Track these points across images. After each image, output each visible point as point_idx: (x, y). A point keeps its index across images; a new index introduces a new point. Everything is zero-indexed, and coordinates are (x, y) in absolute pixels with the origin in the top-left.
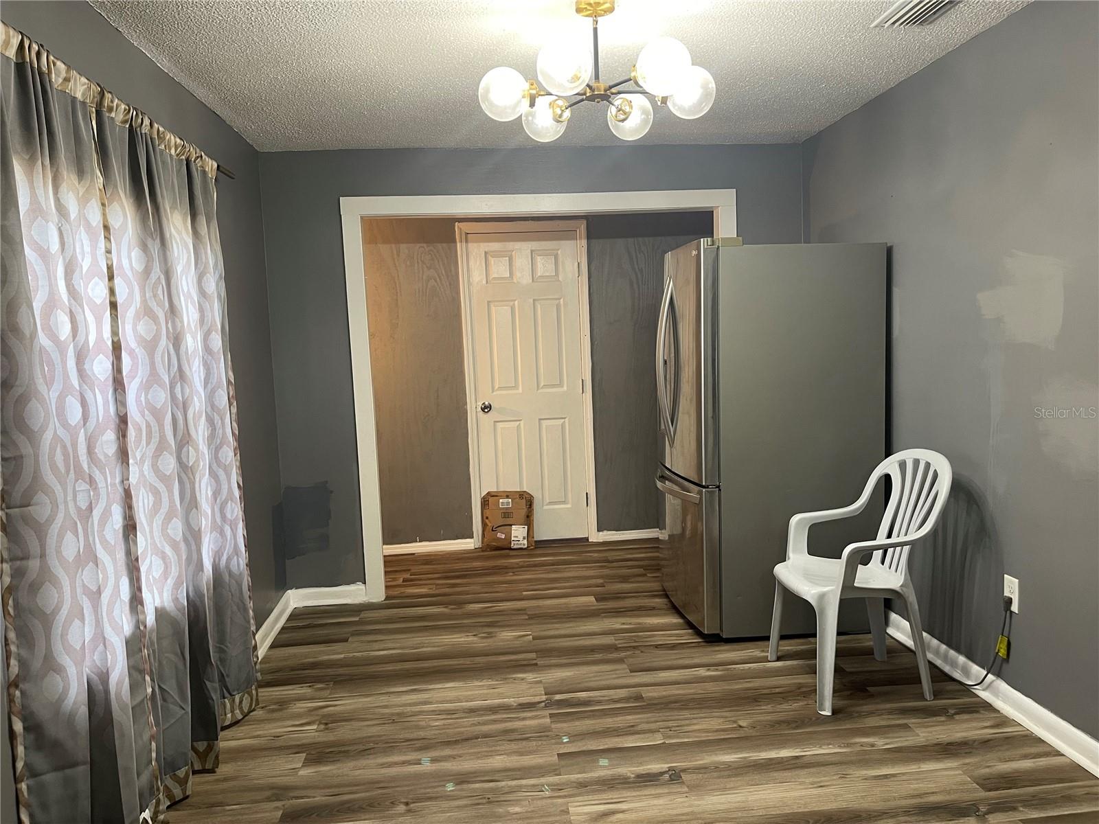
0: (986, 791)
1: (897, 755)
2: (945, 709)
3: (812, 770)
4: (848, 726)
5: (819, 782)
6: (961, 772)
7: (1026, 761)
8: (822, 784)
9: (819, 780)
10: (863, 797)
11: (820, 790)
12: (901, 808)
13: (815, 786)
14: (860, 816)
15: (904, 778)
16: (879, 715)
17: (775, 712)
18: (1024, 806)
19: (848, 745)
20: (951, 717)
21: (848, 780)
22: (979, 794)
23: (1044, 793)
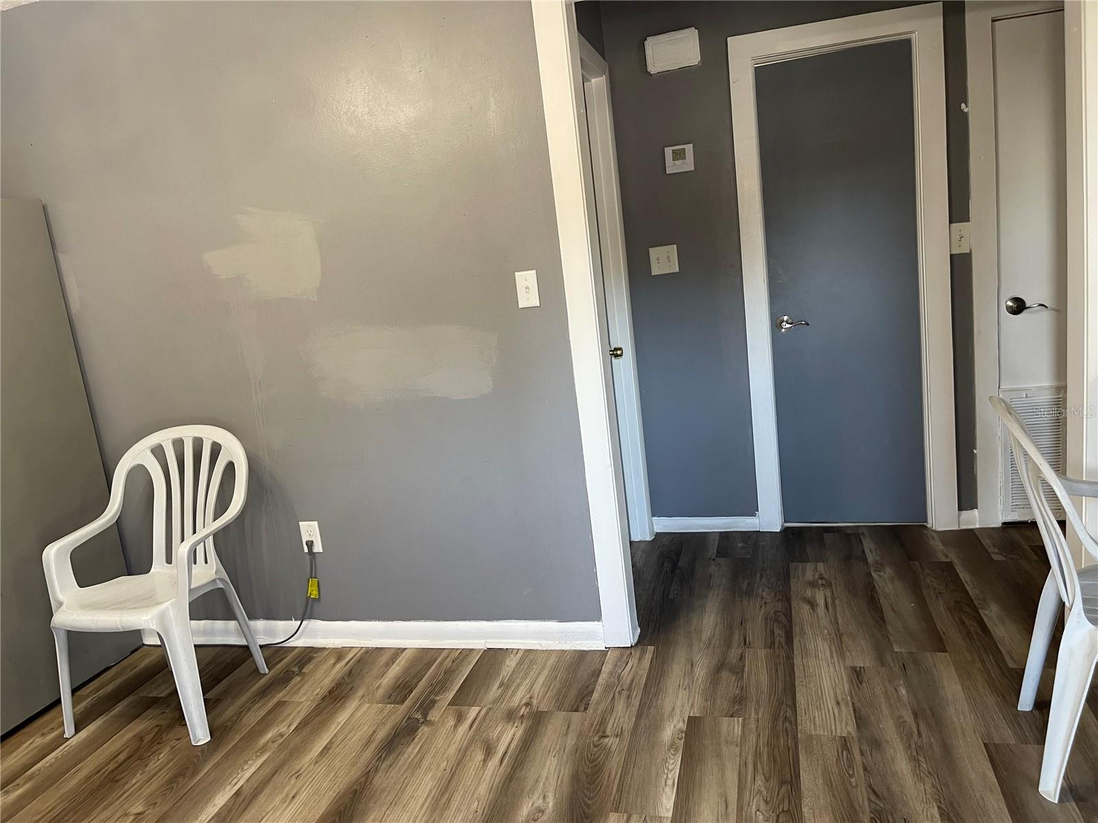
0: (402, 704)
1: (309, 728)
2: (287, 671)
3: (267, 791)
4: (238, 737)
5: (287, 796)
6: (367, 705)
7: (392, 668)
8: (292, 795)
9: (284, 794)
10: (336, 776)
11: (298, 801)
12: (372, 759)
13: (288, 801)
14: (356, 791)
15: (340, 738)
16: (248, 711)
17: (153, 777)
18: (437, 695)
19: (263, 750)
20: (300, 673)
21: (304, 774)
22: (401, 710)
23: (434, 678)
